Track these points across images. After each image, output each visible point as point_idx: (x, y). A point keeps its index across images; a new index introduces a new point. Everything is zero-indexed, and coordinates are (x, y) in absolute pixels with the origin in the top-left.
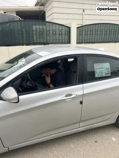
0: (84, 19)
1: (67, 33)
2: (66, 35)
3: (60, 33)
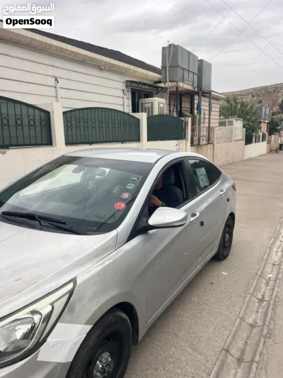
0: (59, 97)
1: (43, 123)
2: (44, 128)
3: (32, 123)
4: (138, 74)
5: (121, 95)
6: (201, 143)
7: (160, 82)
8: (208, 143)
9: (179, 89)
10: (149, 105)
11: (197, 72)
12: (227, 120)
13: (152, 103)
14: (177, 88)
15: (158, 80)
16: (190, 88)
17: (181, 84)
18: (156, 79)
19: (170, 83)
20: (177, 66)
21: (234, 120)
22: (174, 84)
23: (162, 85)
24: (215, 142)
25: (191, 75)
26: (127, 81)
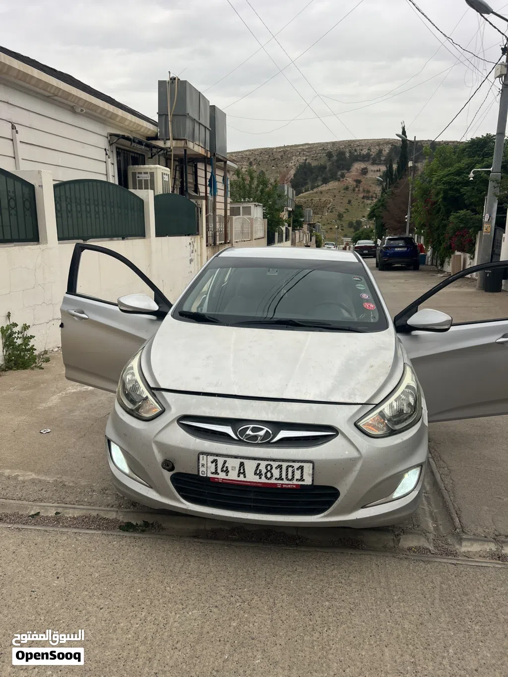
0: (20, 158)
1: (27, 205)
2: (28, 213)
4: (127, 123)
5: (103, 158)
6: (218, 243)
7: (156, 138)
8: (225, 243)
9: (188, 152)
10: (148, 177)
11: (208, 126)
12: (241, 206)
13: (152, 174)
14: (185, 151)
15: (153, 135)
16: (201, 151)
17: (191, 145)
18: (150, 134)
19: (174, 142)
20: (185, 115)
21: (252, 205)
22: (181, 144)
23: (160, 143)
24: (234, 241)
25: (202, 129)
26: (111, 135)
